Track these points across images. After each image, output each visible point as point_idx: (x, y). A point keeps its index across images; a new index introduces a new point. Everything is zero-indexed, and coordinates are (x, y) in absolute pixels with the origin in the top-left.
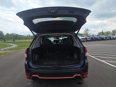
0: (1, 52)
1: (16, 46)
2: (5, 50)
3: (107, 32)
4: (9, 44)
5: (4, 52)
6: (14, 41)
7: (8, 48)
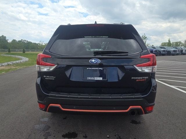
0: (2, 68)
1: (27, 59)
2: (8, 65)
3: (177, 43)
4: (16, 56)
5: (7, 68)
6: (24, 52)
7: (14, 62)
